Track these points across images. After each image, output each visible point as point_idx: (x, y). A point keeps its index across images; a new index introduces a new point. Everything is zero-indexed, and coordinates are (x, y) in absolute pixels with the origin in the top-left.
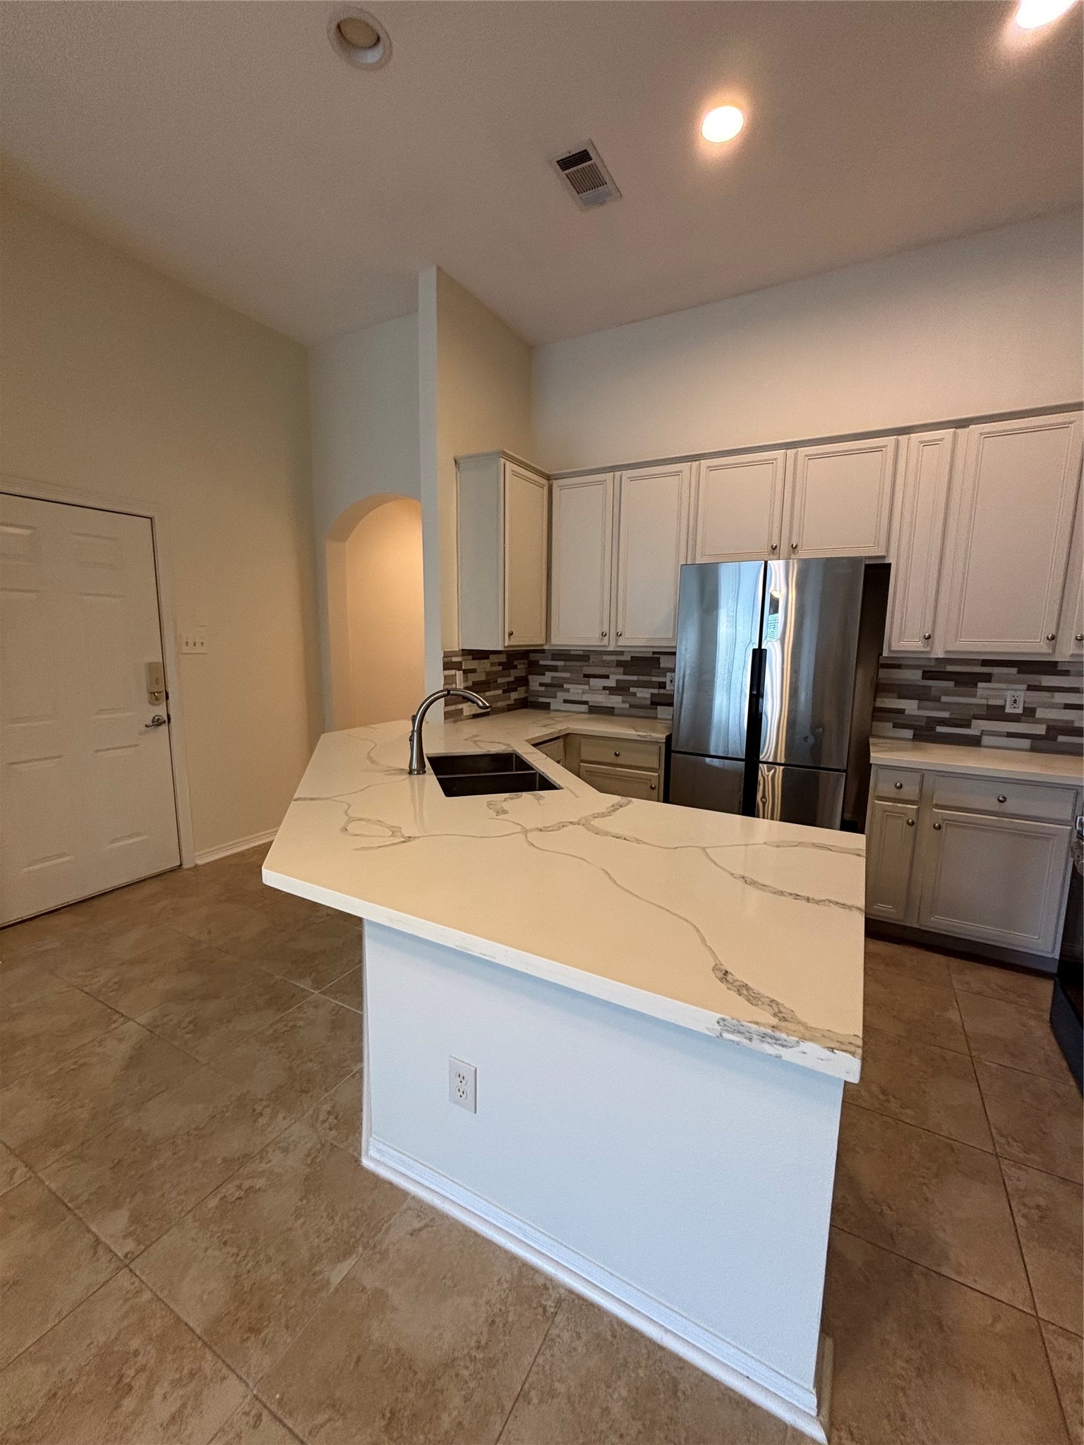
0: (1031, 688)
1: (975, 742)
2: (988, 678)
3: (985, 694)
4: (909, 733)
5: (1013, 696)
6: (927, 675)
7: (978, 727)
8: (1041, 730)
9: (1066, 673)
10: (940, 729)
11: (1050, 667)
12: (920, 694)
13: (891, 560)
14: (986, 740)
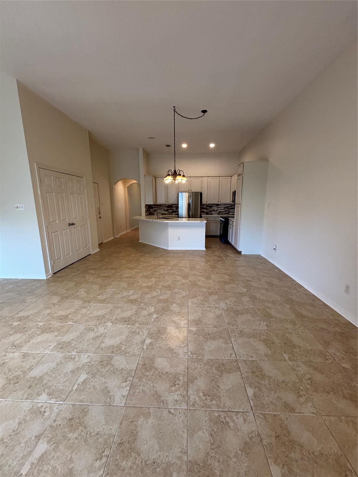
0: (217, 207)
1: (212, 214)
2: (213, 206)
3: (213, 208)
4: (205, 214)
5: (215, 208)
6: (207, 206)
7: (213, 212)
8: (218, 212)
9: (220, 205)
10: (208, 213)
11: (219, 205)
12: (206, 209)
13: (202, 192)
14: (213, 214)
